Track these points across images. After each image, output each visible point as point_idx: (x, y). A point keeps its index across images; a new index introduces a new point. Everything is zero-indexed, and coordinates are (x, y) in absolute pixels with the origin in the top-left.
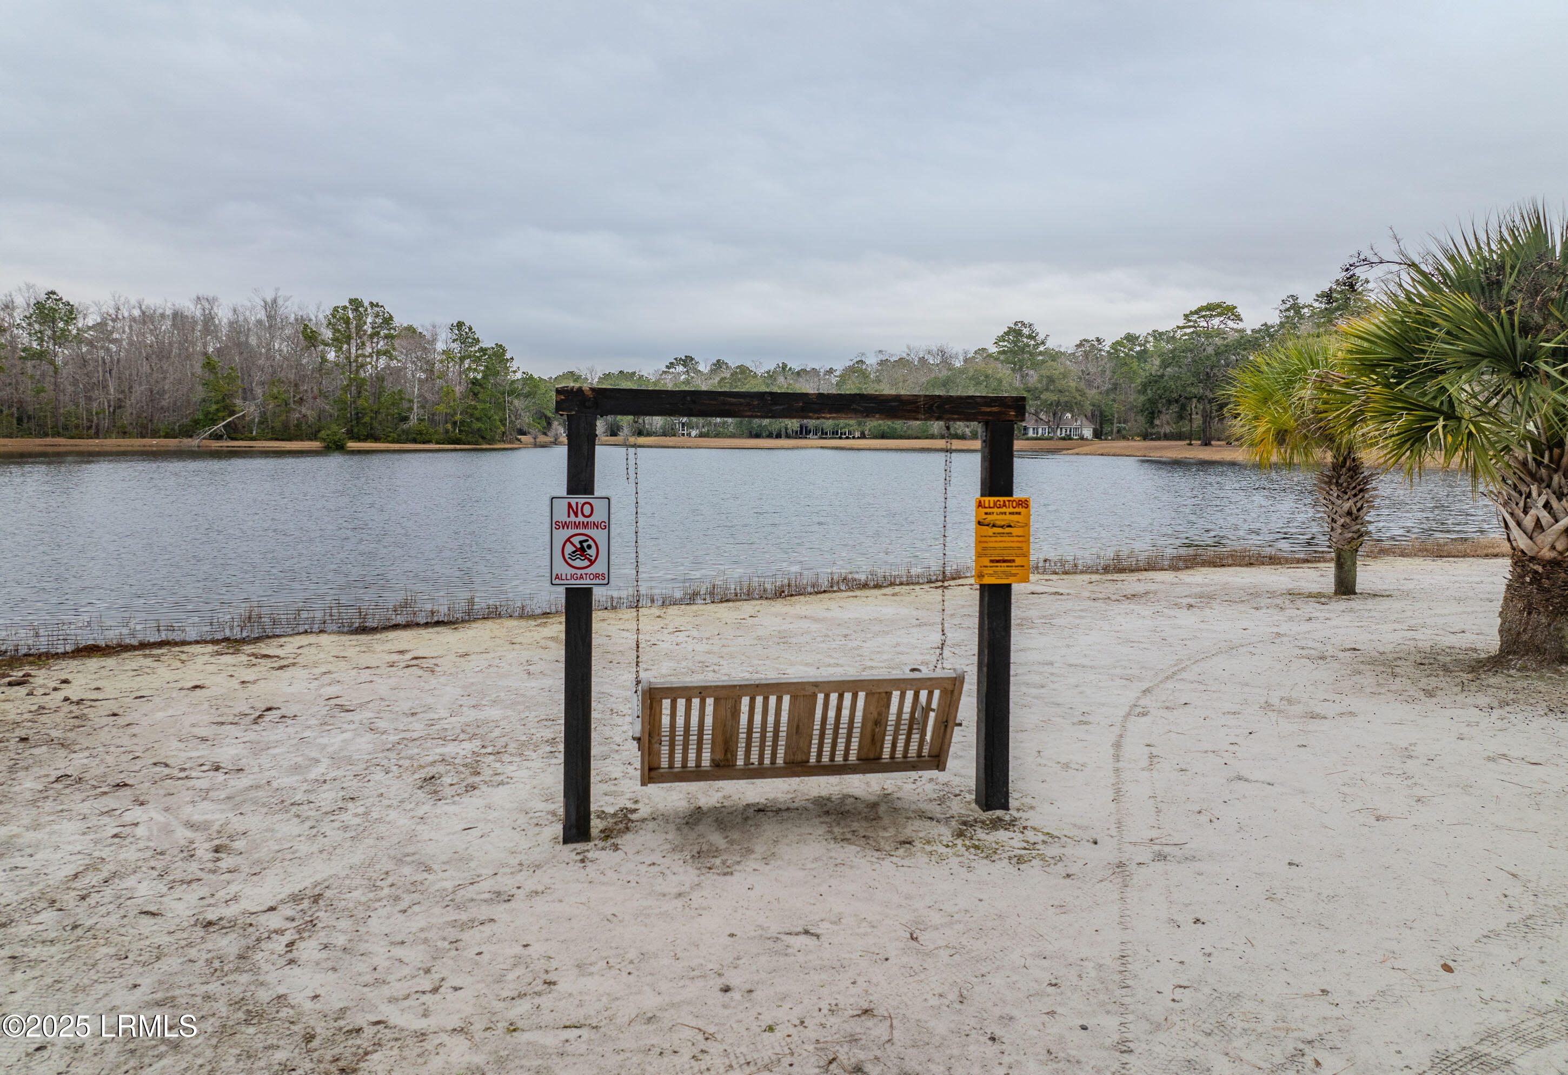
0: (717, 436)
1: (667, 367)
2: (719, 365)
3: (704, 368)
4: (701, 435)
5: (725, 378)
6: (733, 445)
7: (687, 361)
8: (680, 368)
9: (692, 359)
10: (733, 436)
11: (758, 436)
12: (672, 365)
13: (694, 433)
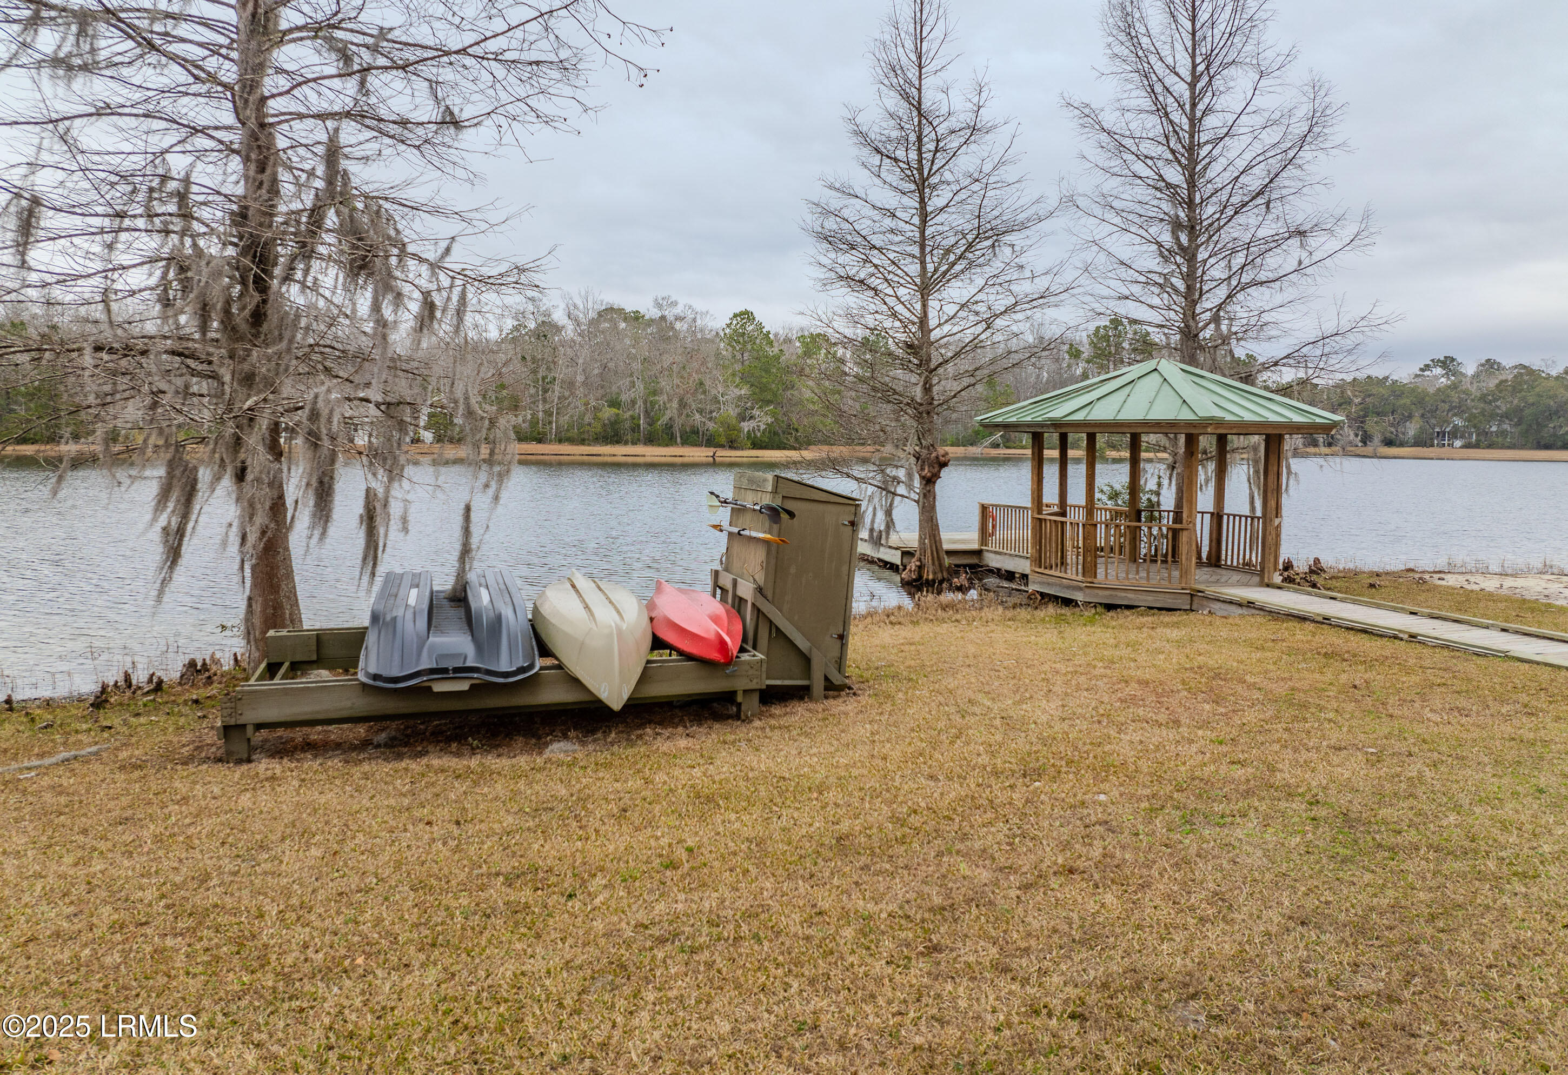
0: (1490, 446)
1: (1421, 370)
2: (1490, 366)
3: (1470, 369)
4: (1467, 446)
5: (1506, 381)
6: (1517, 457)
7: (1447, 363)
8: (1438, 371)
9: (1453, 360)
10: (1512, 447)
11: (1547, 447)
12: (1427, 367)
13: (1458, 443)
